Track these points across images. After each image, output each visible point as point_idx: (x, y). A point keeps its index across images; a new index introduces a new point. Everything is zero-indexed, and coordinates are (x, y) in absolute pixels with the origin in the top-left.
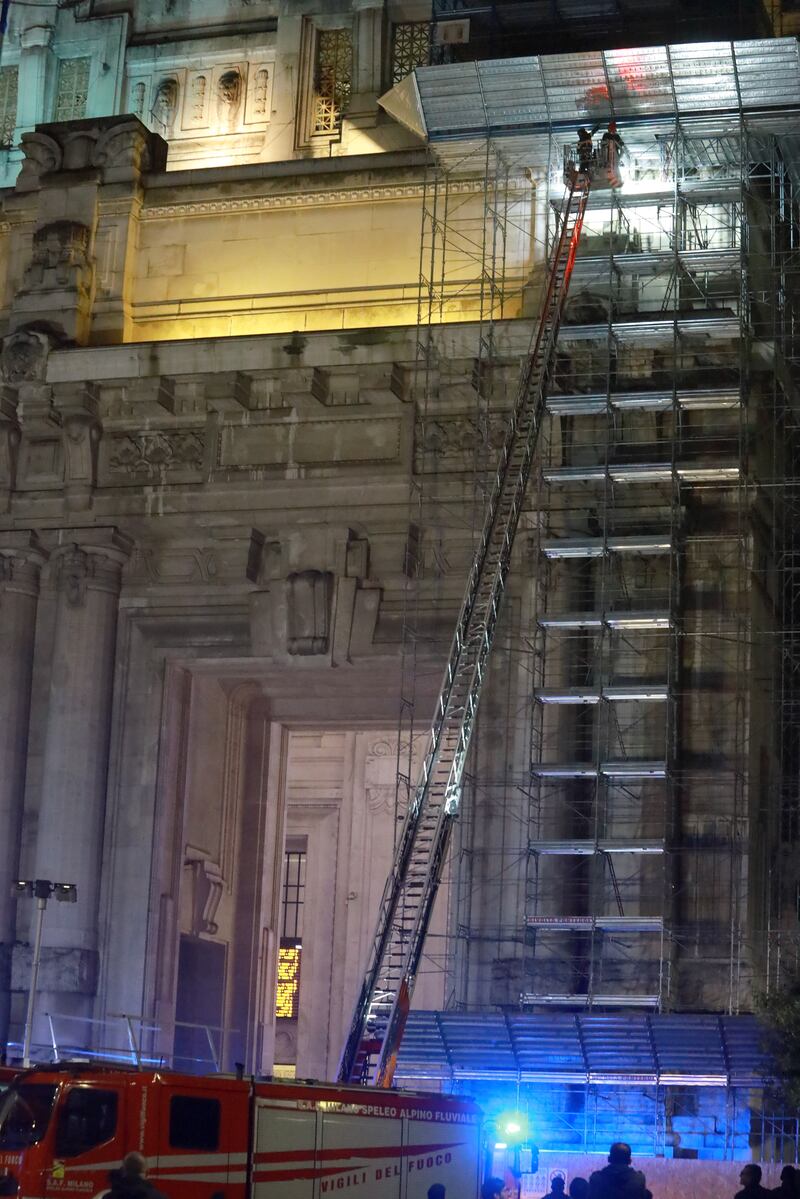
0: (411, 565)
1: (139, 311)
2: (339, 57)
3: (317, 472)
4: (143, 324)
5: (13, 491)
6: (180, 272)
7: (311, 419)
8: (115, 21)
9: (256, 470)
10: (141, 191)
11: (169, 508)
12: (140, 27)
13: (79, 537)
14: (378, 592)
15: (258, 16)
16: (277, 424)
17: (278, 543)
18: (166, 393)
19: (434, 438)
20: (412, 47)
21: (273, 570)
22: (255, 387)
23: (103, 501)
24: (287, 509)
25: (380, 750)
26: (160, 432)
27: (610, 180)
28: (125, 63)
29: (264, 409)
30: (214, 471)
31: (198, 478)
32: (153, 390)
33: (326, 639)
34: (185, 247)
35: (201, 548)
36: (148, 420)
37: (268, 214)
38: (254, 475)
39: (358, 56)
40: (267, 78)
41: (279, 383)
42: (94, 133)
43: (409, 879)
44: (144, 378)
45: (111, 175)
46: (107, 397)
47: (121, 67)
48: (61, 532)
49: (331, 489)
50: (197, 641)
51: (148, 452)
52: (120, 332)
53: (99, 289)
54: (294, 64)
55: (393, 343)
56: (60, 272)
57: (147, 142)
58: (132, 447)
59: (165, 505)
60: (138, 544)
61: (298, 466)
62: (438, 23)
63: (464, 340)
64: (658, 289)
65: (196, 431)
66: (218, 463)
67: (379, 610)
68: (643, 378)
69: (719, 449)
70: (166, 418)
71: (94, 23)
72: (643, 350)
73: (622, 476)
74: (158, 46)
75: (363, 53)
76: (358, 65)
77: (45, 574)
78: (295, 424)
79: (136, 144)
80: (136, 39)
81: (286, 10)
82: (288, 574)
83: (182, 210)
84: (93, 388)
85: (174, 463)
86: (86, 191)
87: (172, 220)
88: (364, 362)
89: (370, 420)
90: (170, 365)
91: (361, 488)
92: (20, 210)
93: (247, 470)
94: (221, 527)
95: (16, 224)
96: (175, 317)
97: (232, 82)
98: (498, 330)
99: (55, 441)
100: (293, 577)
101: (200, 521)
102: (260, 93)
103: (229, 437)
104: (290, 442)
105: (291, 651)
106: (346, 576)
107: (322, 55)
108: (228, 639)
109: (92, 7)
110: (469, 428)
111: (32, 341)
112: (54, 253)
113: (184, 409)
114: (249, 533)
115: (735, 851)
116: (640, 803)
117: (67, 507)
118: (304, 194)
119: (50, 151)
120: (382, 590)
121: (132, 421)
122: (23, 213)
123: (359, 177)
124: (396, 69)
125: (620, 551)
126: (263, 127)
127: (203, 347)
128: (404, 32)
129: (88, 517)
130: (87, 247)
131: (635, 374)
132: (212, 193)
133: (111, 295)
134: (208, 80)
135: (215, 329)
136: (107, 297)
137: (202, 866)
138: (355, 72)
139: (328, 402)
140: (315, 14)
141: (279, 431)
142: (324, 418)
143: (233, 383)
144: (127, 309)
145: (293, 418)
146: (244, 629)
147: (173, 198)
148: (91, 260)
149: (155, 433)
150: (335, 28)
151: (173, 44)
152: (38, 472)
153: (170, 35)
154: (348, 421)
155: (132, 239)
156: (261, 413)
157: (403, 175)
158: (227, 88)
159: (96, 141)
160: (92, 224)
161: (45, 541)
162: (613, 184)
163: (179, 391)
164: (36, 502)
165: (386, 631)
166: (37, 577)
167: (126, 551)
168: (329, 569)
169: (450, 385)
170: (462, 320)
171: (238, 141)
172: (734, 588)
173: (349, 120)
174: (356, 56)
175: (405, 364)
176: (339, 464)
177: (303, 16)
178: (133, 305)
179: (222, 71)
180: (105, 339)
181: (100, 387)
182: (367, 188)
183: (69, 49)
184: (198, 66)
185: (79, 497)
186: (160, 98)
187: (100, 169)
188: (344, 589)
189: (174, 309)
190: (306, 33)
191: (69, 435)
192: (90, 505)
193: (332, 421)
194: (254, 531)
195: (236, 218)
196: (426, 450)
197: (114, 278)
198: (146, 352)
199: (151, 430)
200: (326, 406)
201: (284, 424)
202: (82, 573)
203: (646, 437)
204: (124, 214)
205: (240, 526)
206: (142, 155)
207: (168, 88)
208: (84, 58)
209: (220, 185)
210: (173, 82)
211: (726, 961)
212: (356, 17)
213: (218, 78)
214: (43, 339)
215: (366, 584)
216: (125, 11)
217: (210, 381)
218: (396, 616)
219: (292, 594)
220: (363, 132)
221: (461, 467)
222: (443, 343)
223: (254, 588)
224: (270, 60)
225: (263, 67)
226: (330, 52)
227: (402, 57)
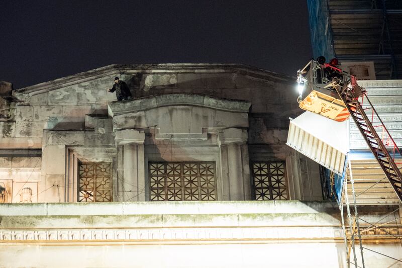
2: (98, 185)
15: (18, 146)
20: (166, 182)
40: (31, 195)
54: (60, 183)
76: (123, 187)
81: (50, 142)
138: (121, 194)
140: (78, 146)
150: (93, 161)
177: (66, 146)
190: (69, 160)
224: (33, 181)
225: (27, 185)
226: (88, 179)
227: (158, 189)
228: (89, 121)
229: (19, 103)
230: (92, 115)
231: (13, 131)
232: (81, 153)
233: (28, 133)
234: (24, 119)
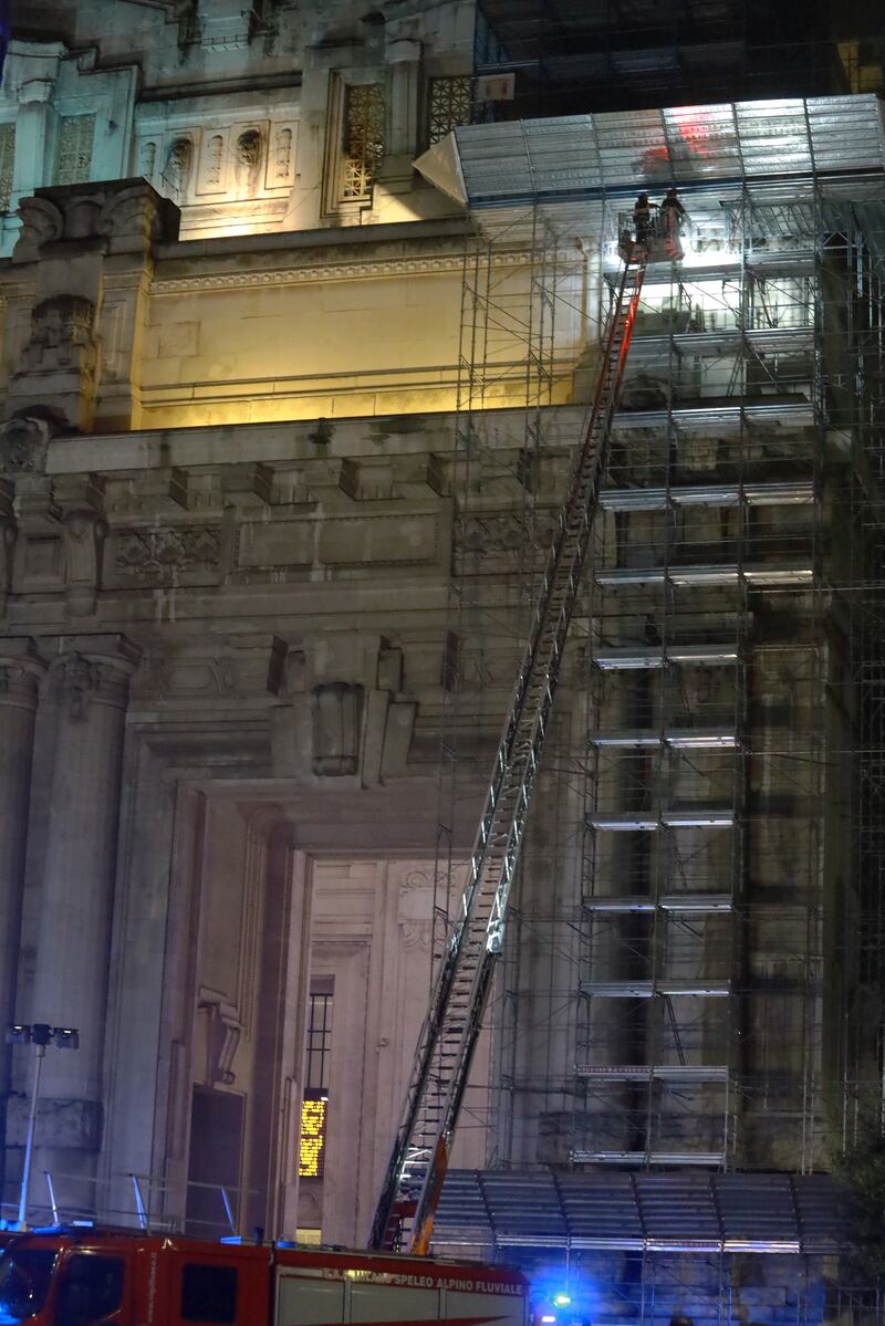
0: (449, 677)
1: (149, 396)
2: (370, 115)
3: (345, 574)
4: (152, 410)
5: (10, 594)
6: (194, 353)
7: (339, 515)
8: (124, 73)
9: (278, 572)
10: (151, 264)
11: (182, 614)
12: (150, 82)
13: (81, 644)
14: (413, 707)
15: (280, 70)
16: (302, 521)
17: (302, 652)
18: (178, 486)
19: (475, 537)
20: (450, 105)
21: (297, 681)
22: (277, 479)
23: (109, 605)
24: (312, 614)
25: (415, 882)
26: (172, 530)
27: (668, 251)
28: (134, 121)
29: (287, 504)
30: (231, 573)
31: (213, 580)
32: (164, 482)
33: (355, 759)
34: (199, 324)
35: (216, 657)
36: (158, 516)
37: (292, 288)
38: (275, 577)
39: (391, 114)
40: (290, 138)
41: (303, 476)
42: (100, 198)
43: (447, 1024)
44: (153, 469)
45: (118, 244)
46: (113, 490)
47: (130, 126)
48: (62, 639)
49: (361, 592)
50: (211, 760)
51: (159, 551)
52: (127, 419)
53: (104, 371)
54: (320, 122)
55: (430, 432)
56: (61, 351)
57: (157, 209)
58: (140, 546)
59: (177, 609)
60: (147, 654)
61: (324, 567)
62: (481, 78)
63: (508, 428)
64: (723, 372)
65: (211, 528)
66: (236, 563)
67: (414, 726)
68: (706, 471)
69: (790, 549)
70: (177, 514)
71: (100, 76)
72: (705, 439)
73: (683, 579)
74: (170, 102)
75: (397, 111)
76: (391, 124)
77: (44, 687)
78: (321, 520)
79: (146, 210)
80: (146, 94)
81: (312, 63)
82: (312, 687)
83: (196, 284)
84: (97, 480)
85: (187, 563)
86: (90, 262)
87: (185, 294)
88: (397, 452)
89: (404, 516)
90: (182, 455)
91: (395, 591)
92: (17, 283)
93: (268, 572)
94: (239, 635)
95: (13, 299)
96: (188, 402)
97: (252, 143)
98: (546, 417)
99: (56, 538)
100: (319, 690)
101: (215, 628)
102: (282, 156)
103: (248, 535)
104: (316, 541)
105: (316, 773)
106: (377, 688)
107: (351, 112)
108: (246, 758)
109: (97, 59)
110: (513, 525)
111: (31, 428)
112: (54, 331)
113: (199, 504)
114: (269, 641)
115: (809, 994)
116: (703, 940)
117: (68, 612)
118: (331, 266)
119: (50, 217)
120: (417, 704)
121: (140, 517)
122: (20, 286)
123: (392, 247)
124: (433, 128)
125: (681, 662)
126: (286, 192)
127: (219, 434)
128: (442, 88)
129: (92, 623)
130: (91, 325)
131: (698, 466)
132: (230, 264)
133: (117, 378)
134: (225, 141)
135: (233, 415)
136: (114, 379)
137: (218, 1011)
138: (388, 131)
139: (358, 495)
140: (344, 67)
141: (304, 528)
142: (353, 514)
143: (252, 475)
144: (136, 393)
145: (319, 514)
146: (263, 748)
147: (186, 270)
148: (94, 338)
149: (166, 530)
150: (366, 83)
151: (187, 100)
152: (36, 572)
153: (184, 90)
154: (380, 517)
155: (142, 315)
156: (284, 508)
157: (440, 245)
158: (246, 149)
159: (101, 207)
160: (97, 298)
161: (43, 649)
162: (674, 255)
163: (192, 484)
164: (34, 605)
165: (421, 750)
166: (35, 689)
167: (135, 661)
168: (359, 681)
169: (493, 478)
170: (506, 406)
171: (258, 208)
172: (806, 703)
173: (381, 184)
174: (389, 114)
175: (442, 455)
176: (370, 565)
177: (331, 69)
178: (142, 389)
179: (241, 130)
180: (111, 426)
181: (106, 479)
182: (402, 260)
183: (73, 105)
184: (214, 125)
185: (82, 600)
186: (173, 160)
187: (107, 239)
188: (375, 702)
189: (187, 393)
190: (334, 91)
191: (71, 533)
192: (93, 610)
193: (364, 518)
194: (275, 638)
195: (256, 292)
196: (467, 550)
197: (120, 361)
198: (156, 440)
199: (162, 526)
200: (355, 500)
201: (309, 521)
202: (84, 684)
203: (709, 535)
204: (131, 287)
205: (260, 633)
206: (153, 223)
207: (181, 148)
208: (89, 115)
209: (239, 257)
210: (187, 142)
211: (799, 1115)
212: (389, 72)
213: (236, 139)
214: (43, 426)
215: (399, 697)
216: (133, 63)
217: (229, 474)
218: (433, 733)
219: (317, 709)
220: (397, 198)
221: (505, 569)
222: (485, 431)
223: (275, 701)
224: (294, 119)
225: (286, 126)
226: (360, 109)
227: (440, 116)
228: (361, 29)
229: (284, 7)
230: (364, 20)
231: (276, 48)
232: (349, 76)
233: (292, 50)
234: (289, 28)
